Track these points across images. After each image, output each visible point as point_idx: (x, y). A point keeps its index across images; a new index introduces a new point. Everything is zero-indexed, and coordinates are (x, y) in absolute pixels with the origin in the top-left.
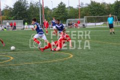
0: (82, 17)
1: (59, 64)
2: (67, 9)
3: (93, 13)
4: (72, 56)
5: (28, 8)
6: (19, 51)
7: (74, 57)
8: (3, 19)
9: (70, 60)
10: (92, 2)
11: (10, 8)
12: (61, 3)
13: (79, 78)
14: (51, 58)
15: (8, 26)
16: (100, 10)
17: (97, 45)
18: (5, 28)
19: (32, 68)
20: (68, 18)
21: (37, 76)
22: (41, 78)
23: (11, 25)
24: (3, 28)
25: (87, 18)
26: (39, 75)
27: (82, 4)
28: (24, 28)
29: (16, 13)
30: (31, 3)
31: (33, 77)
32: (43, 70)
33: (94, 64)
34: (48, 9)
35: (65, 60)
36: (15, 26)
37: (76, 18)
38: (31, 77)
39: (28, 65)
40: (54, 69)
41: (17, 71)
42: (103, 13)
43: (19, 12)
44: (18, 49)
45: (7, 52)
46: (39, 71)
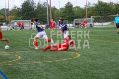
0: (89, 17)
1: (66, 64)
2: (74, 9)
3: (101, 13)
4: (79, 55)
5: (36, 8)
6: (27, 50)
7: (81, 56)
8: (12, 19)
9: (77, 60)
10: (99, 2)
11: (18, 8)
12: (69, 3)
13: (86, 77)
14: (58, 57)
15: (16, 26)
16: (107, 10)
17: (104, 44)
18: (13, 28)
19: (39, 67)
20: (75, 18)
21: (44, 75)
22: (48, 77)
23: (19, 25)
24: (11, 28)
25: (95, 18)
26: (47, 74)
27: (89, 4)
28: (31, 28)
29: (24, 13)
30: (38, 3)
31: (41, 76)
32: (51, 69)
33: (101, 63)
34: (55, 9)
35: (73, 59)
36: (23, 26)
37: (83, 18)
38: (39, 76)
39: (36, 64)
40: (62, 68)
41: (25, 70)
42: (110, 13)
43: (26, 12)
44: (26, 49)
45: (15, 51)
46: (46, 70)
